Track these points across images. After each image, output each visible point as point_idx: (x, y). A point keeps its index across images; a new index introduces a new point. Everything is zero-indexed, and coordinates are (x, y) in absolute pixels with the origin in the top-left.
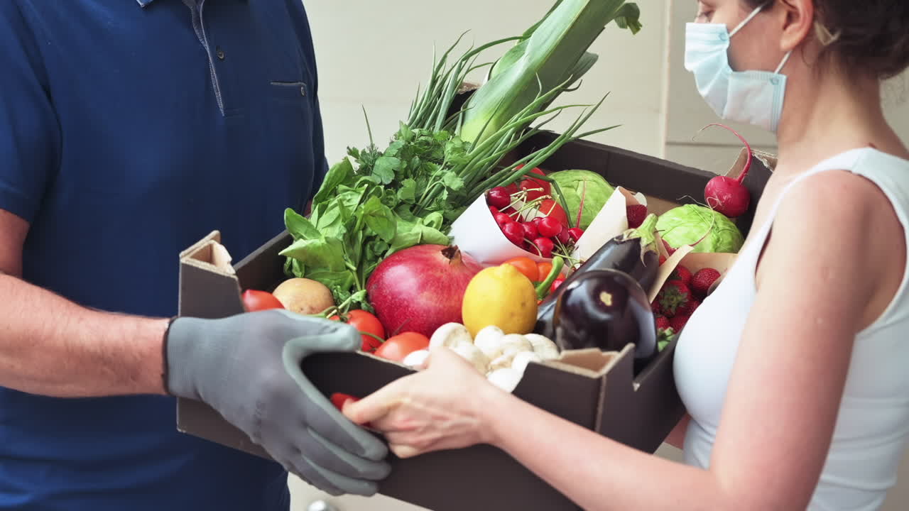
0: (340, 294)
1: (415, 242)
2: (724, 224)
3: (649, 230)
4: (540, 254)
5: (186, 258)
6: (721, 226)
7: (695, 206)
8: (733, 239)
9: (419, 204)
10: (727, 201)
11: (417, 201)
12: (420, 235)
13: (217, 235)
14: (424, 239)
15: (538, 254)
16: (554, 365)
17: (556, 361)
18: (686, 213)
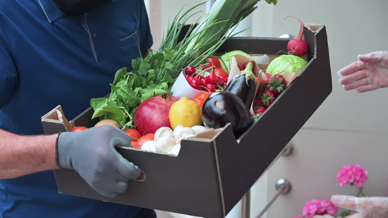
0: (122, 125)
1: (151, 96)
2: (298, 60)
3: (249, 70)
4: (209, 91)
5: (44, 119)
6: (296, 61)
7: (284, 55)
8: (302, 66)
9: (157, 79)
10: (297, 49)
11: (156, 78)
12: (153, 93)
13: (60, 107)
14: (156, 94)
15: (209, 92)
16: (192, 140)
17: (193, 137)
18: (280, 59)
